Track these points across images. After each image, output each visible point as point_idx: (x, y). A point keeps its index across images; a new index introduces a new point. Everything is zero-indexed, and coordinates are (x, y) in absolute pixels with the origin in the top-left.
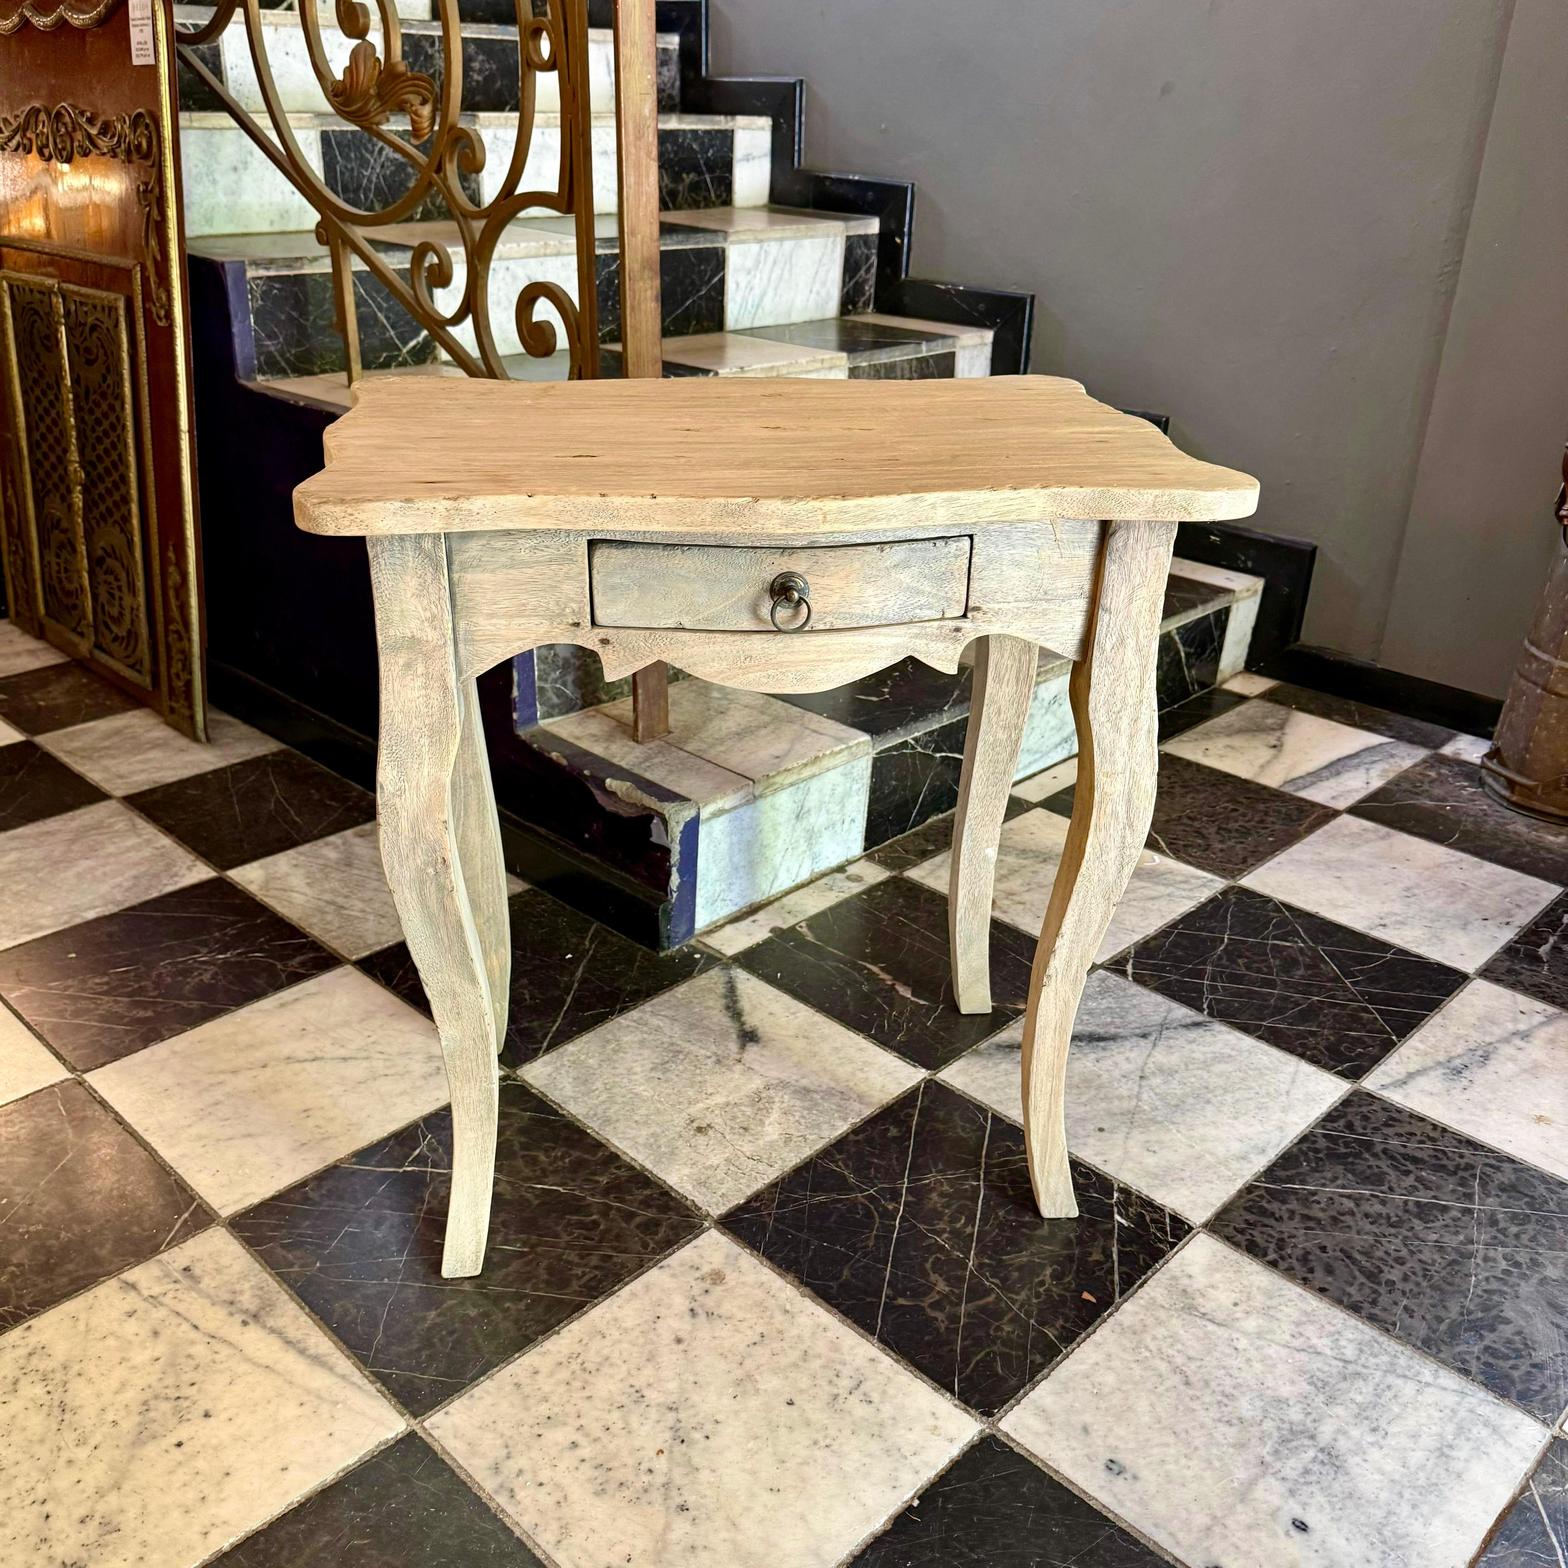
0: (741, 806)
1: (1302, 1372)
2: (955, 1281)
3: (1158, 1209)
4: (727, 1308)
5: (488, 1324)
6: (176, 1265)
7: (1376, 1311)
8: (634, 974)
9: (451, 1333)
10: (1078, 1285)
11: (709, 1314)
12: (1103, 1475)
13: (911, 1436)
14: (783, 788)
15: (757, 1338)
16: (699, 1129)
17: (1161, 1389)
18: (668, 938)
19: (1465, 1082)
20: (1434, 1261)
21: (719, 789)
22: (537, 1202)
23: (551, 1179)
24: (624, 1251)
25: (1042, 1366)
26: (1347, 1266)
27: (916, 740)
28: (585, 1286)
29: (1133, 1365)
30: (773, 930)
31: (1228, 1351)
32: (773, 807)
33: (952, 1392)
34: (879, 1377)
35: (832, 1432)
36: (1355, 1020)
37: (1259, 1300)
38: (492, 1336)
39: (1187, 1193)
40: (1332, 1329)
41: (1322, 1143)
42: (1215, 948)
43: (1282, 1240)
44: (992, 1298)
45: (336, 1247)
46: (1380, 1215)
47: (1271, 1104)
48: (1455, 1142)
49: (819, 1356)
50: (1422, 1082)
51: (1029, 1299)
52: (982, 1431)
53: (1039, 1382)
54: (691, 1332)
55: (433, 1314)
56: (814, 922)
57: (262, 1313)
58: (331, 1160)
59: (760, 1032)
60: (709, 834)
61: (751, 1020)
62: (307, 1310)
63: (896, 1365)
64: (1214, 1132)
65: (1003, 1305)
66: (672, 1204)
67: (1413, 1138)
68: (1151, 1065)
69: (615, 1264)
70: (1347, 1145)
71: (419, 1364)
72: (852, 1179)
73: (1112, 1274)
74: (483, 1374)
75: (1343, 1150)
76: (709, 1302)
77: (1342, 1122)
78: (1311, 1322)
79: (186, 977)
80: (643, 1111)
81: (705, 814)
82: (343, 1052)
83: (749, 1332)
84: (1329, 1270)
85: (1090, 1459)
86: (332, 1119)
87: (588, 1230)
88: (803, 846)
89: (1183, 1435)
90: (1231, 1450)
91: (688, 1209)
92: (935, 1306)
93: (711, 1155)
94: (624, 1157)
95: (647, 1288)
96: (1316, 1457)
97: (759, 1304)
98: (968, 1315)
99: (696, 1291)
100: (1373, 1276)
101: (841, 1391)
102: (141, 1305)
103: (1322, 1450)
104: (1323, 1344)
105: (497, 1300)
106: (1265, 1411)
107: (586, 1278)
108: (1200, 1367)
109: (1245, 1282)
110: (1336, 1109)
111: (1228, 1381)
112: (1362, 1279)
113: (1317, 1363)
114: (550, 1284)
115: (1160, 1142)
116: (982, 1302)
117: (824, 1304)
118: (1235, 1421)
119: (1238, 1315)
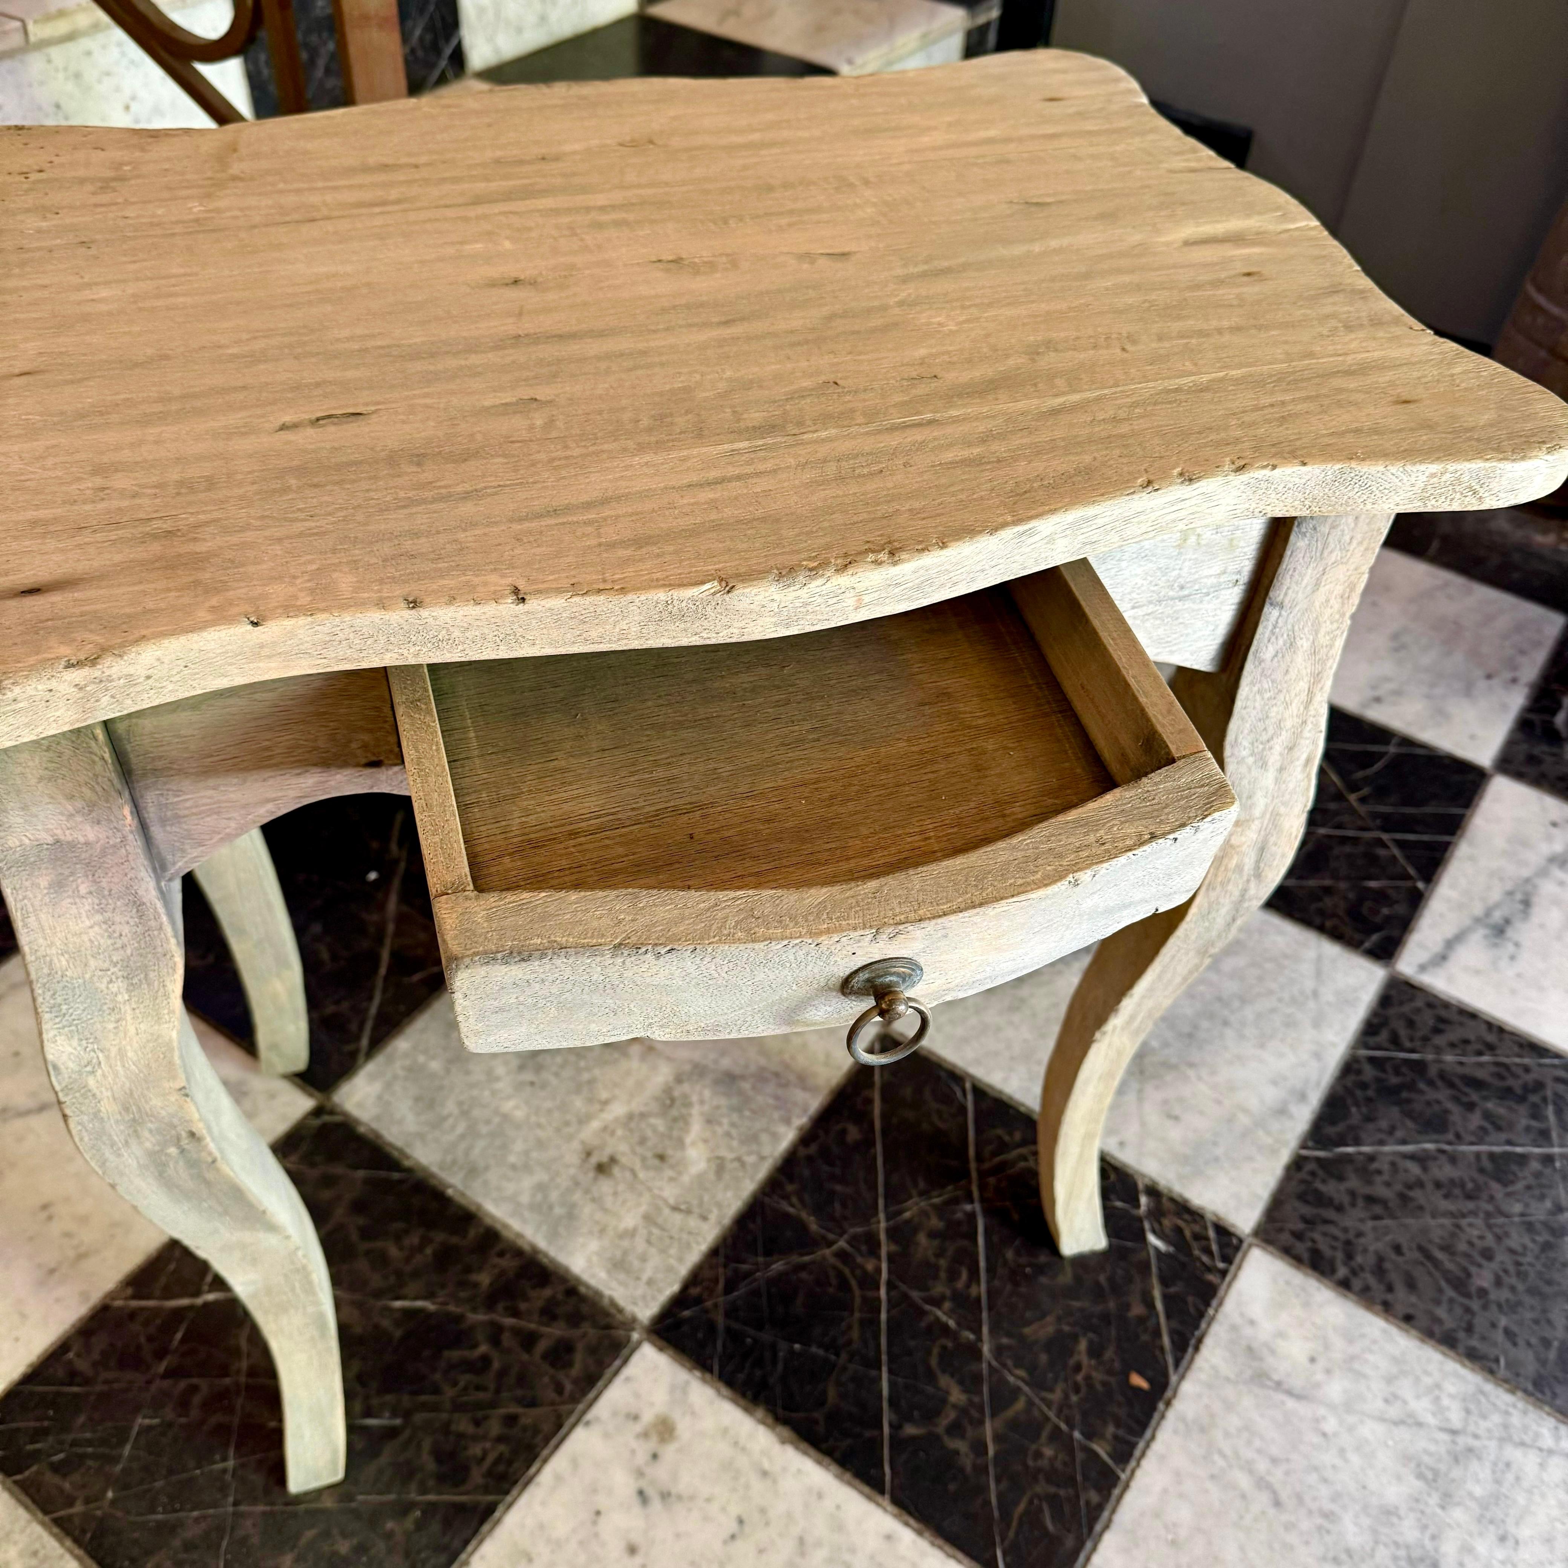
1: (1406, 1459)
2: (972, 1383)
3: (1198, 1217)
4: (686, 1482)
7: (1474, 1342)
10: (1122, 1362)
11: (665, 1496)
15: (733, 1527)
16: (602, 1169)
17: (1248, 1519)
19: (1510, 948)
20: (1525, 1247)
22: (398, 1333)
23: (412, 1287)
24: (533, 1403)
25: (1100, 1507)
26: (1430, 1274)
28: (489, 1473)
29: (1209, 1485)
31: (1315, 1440)
36: (1371, 861)
37: (1338, 1347)
39: (1226, 1182)
40: (1430, 1381)
41: (1369, 1073)
43: (1348, 1243)
44: (1020, 1405)
45: (129, 1458)
46: (1452, 1182)
47: (1299, 1016)
48: (1516, 1049)
50: (1463, 955)
51: (1067, 1396)
53: (1101, 1535)
54: (646, 1532)
58: (96, 1296)
64: (1241, 1073)
65: (1036, 1413)
66: (585, 1309)
67: (1470, 1048)
69: (525, 1429)
70: (1397, 1072)
72: (813, 1225)
73: (1161, 1335)
75: (1395, 1081)
76: (661, 1473)
77: (1385, 1034)
78: (1404, 1374)
80: (519, 1146)
83: (723, 1519)
84: (1411, 1285)
87: (477, 1373)
91: (607, 1314)
92: (955, 1429)
93: (623, 1212)
95: (575, 1463)
97: (728, 1466)
98: (997, 1438)
99: (642, 1457)
100: (1461, 1285)
104: (1422, 1407)
105: (373, 1519)
106: (1375, 1532)
107: (490, 1459)
108: (1287, 1473)
109: (1318, 1321)
111: (1324, 1491)
112: (1450, 1293)
113: (1421, 1443)
114: (441, 1479)
115: (1181, 1100)
116: (1010, 1413)
117: (812, 1451)
118: (1343, 1557)
119: (1319, 1377)
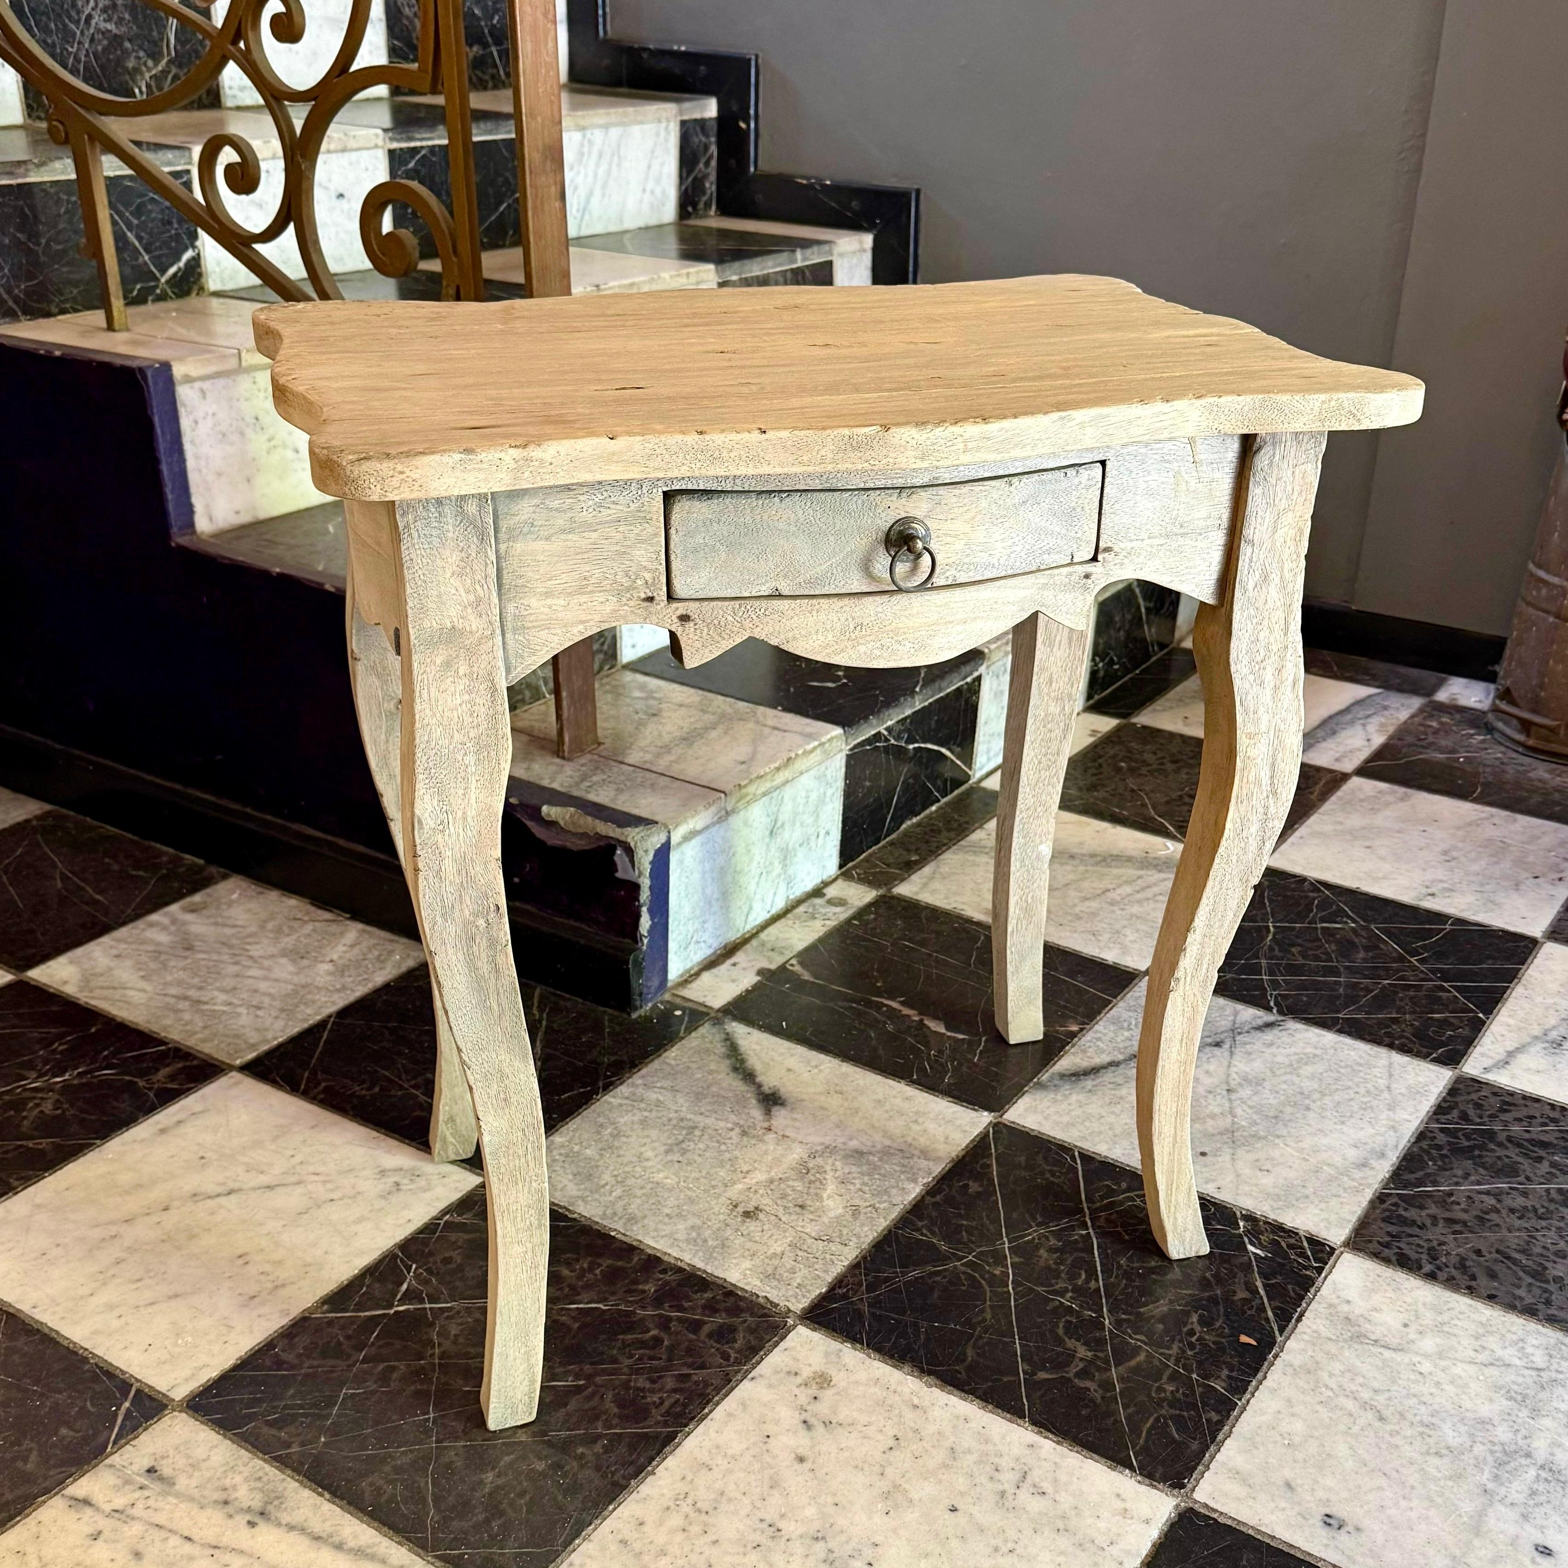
0: (713, 824)
1: (1498, 1388)
2: (1096, 1344)
3: (1291, 1233)
4: (845, 1413)
5: (564, 1476)
6: (135, 1468)
7: (1553, 1311)
8: (607, 1042)
9: (522, 1494)
10: (1232, 1328)
11: (827, 1424)
12: (1323, 1533)
13: (1102, 1525)
14: (755, 799)
15: (892, 1443)
16: (747, 1214)
17: (1355, 1429)
18: (641, 994)
21: (687, 807)
22: (576, 1325)
23: (585, 1296)
24: (703, 1367)
25: (1220, 1424)
26: (1509, 1268)
27: (888, 729)
28: (668, 1413)
29: (1319, 1408)
30: (760, 972)
31: (1413, 1377)
32: (746, 823)
33: (1131, 1468)
34: (1044, 1464)
35: (1011, 1534)
36: (1434, 1001)
37: (1429, 1317)
38: (573, 1489)
39: (1317, 1211)
40: (1515, 1337)
41: (1442, 1138)
42: (1263, 938)
43: (1432, 1249)
44: (1142, 1357)
45: (337, 1416)
46: (1526, 1208)
47: (1375, 1103)
49: (969, 1451)
50: (1524, 1060)
51: (1184, 1352)
52: (1177, 1506)
53: (1223, 1441)
54: (812, 1447)
55: (489, 1476)
56: (807, 956)
57: (270, 1508)
58: (295, 1312)
59: (783, 1092)
60: (681, 862)
61: (769, 1080)
62: (327, 1496)
63: (1058, 1447)
64: (1325, 1141)
65: (1157, 1363)
66: (741, 1304)
67: (1535, 1122)
68: (1234, 1076)
69: (697, 1383)
70: (1468, 1139)
71: (493, 1537)
72: (943, 1247)
73: (1265, 1311)
74: (577, 1536)
75: (1466, 1144)
77: (1455, 1113)
78: (1491, 1333)
79: (18, 1111)
80: (672, 1202)
81: (675, 838)
82: (264, 1179)
83: (880, 1437)
84: (1492, 1275)
85: (1304, 1518)
86: (279, 1263)
87: (653, 1348)
88: (777, 869)
89: (1394, 1474)
90: (1450, 1483)
91: (764, 1308)
92: (1084, 1374)
93: (771, 1242)
94: (666, 1258)
95: (744, 1404)
96: (1538, 1476)
97: (882, 1403)
98: (1121, 1379)
99: (803, 1399)
100: (1539, 1274)
101: (1006, 1486)
102: (103, 1523)
103: (1542, 1467)
104: (1509, 1354)
105: (565, 1446)
106: (1471, 1435)
107: (667, 1404)
108: (1389, 1399)
109: (1409, 1300)
110: (1444, 1100)
111: (1423, 1409)
112: (1528, 1279)
113: (1510, 1377)
114: (624, 1419)
115: (1271, 1159)
116: (1133, 1363)
117: (956, 1392)
118: (1444, 1452)
119: (1412, 1336)
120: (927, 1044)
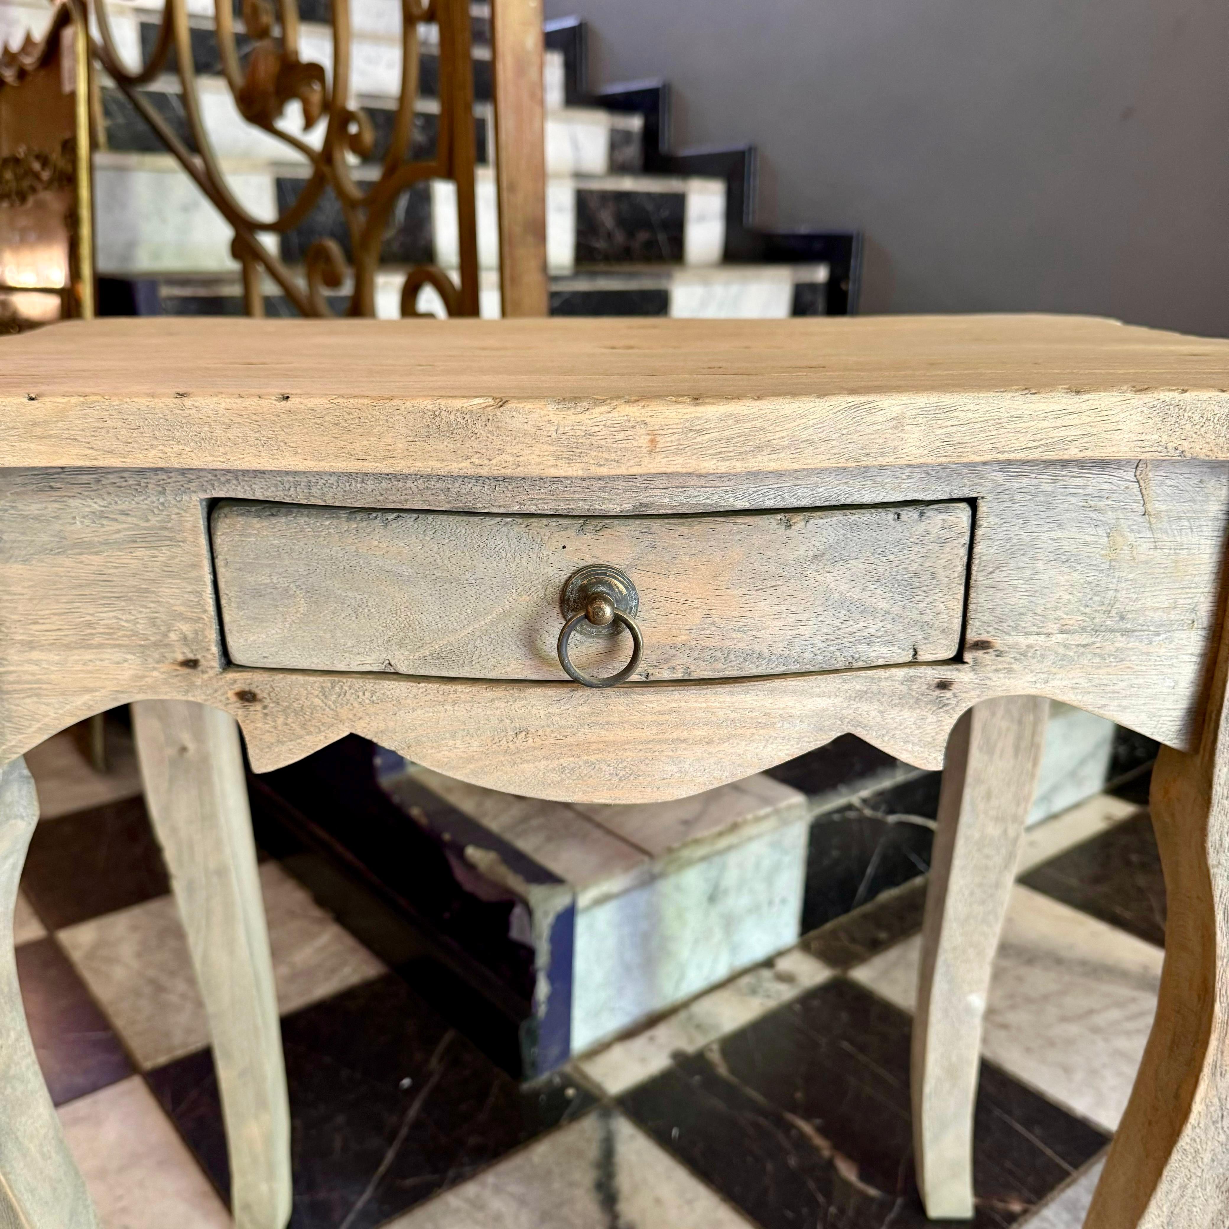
0: (633, 889)
8: (485, 1117)
14: (690, 863)
18: (534, 1063)
21: (604, 867)
27: (865, 801)
30: (675, 1055)
32: (678, 888)
56: (729, 1044)
60: (590, 927)
61: (629, 1209)
81: (583, 900)
88: (718, 935)
120: (828, 1196)
